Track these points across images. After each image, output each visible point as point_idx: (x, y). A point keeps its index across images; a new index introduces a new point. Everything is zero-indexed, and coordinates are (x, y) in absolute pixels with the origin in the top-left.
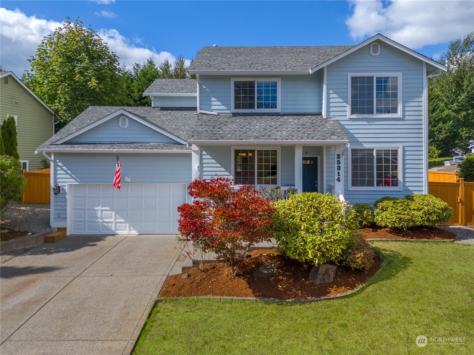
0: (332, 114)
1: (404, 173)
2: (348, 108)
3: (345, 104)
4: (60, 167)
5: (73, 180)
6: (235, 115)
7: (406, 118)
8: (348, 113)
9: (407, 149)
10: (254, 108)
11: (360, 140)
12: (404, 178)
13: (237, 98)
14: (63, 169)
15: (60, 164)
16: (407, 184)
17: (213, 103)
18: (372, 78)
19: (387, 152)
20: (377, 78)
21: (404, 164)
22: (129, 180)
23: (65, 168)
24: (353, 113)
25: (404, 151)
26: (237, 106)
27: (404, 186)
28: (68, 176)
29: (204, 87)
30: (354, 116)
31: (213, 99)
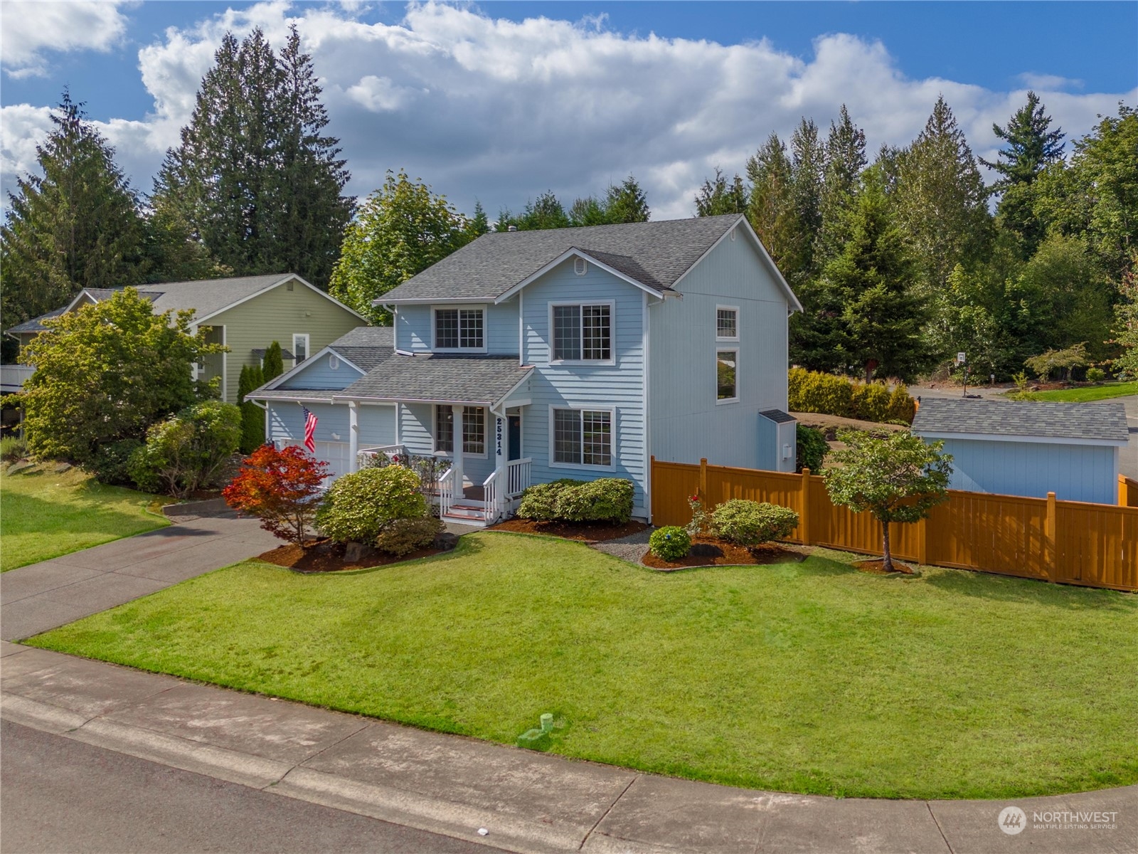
0: (530, 359)
1: (618, 447)
2: (550, 351)
3: (545, 346)
4: (275, 417)
5: (286, 434)
6: (437, 356)
7: (622, 366)
8: (549, 358)
9: (622, 411)
10: (457, 346)
11: (565, 397)
12: (618, 453)
13: (439, 333)
14: (277, 421)
15: (275, 414)
16: (623, 463)
17: (414, 340)
18: (579, 307)
19: (597, 415)
20: (584, 307)
21: (618, 434)
22: (338, 437)
23: (279, 419)
24: (556, 357)
25: (618, 414)
26: (439, 344)
27: (619, 465)
28: (281, 429)
29: (403, 318)
30: (558, 362)
31: (413, 334)
